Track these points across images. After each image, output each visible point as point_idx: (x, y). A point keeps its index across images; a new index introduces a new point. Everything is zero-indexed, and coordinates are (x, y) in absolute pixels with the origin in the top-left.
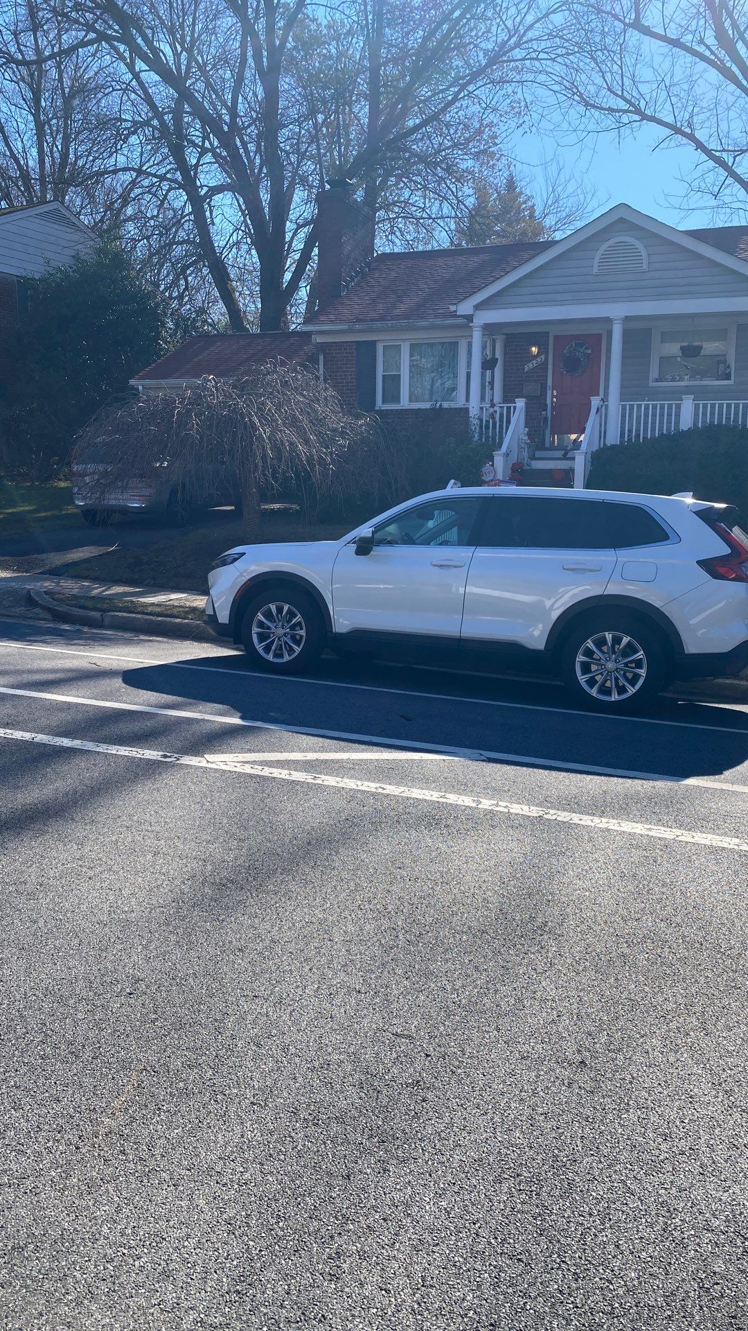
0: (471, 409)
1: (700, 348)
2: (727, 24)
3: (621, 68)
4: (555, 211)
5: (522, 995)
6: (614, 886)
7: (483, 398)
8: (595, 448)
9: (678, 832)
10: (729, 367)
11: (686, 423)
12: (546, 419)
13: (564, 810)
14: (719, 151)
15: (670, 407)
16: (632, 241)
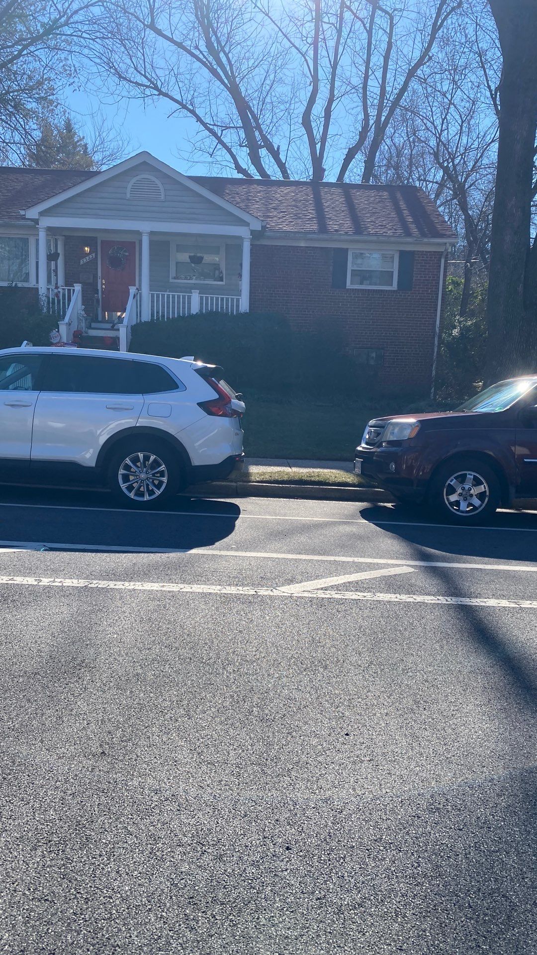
0: (40, 289)
1: (202, 258)
2: (213, 39)
3: (143, 55)
4: (101, 150)
7: (49, 281)
8: (134, 323)
10: (222, 272)
11: (195, 309)
12: (98, 300)
14: (212, 125)
15: (184, 297)
16: (154, 179)
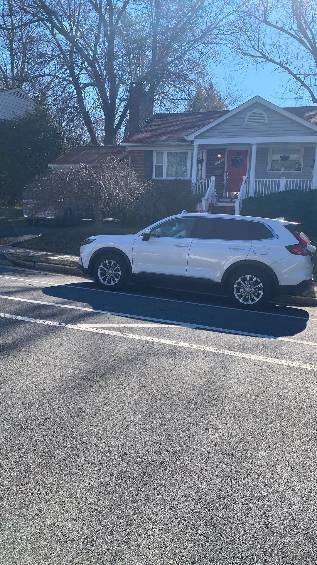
0: (192, 180)
1: (288, 157)
2: (303, 22)
3: (258, 39)
4: (229, 98)
5: (208, 426)
6: (247, 382)
7: (197, 176)
8: (244, 198)
9: (275, 360)
10: (300, 165)
11: (282, 188)
12: (224, 185)
13: (227, 350)
14: (298, 75)
15: (276, 181)
16: (261, 111)
